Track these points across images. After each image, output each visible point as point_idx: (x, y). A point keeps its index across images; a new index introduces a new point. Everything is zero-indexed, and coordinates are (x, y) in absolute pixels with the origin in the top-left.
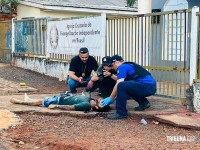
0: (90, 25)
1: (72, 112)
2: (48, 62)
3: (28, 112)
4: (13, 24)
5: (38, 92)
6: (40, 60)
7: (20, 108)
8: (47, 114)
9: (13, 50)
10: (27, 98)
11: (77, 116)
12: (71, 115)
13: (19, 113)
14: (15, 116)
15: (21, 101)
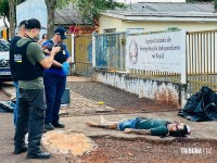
0: (169, 40)
1: (147, 137)
2: (128, 78)
3: (103, 136)
4: (94, 38)
5: (115, 112)
7: (95, 132)
8: (122, 139)
9: (94, 64)
10: (103, 120)
11: (153, 142)
12: (147, 141)
13: (93, 138)
14: (90, 140)
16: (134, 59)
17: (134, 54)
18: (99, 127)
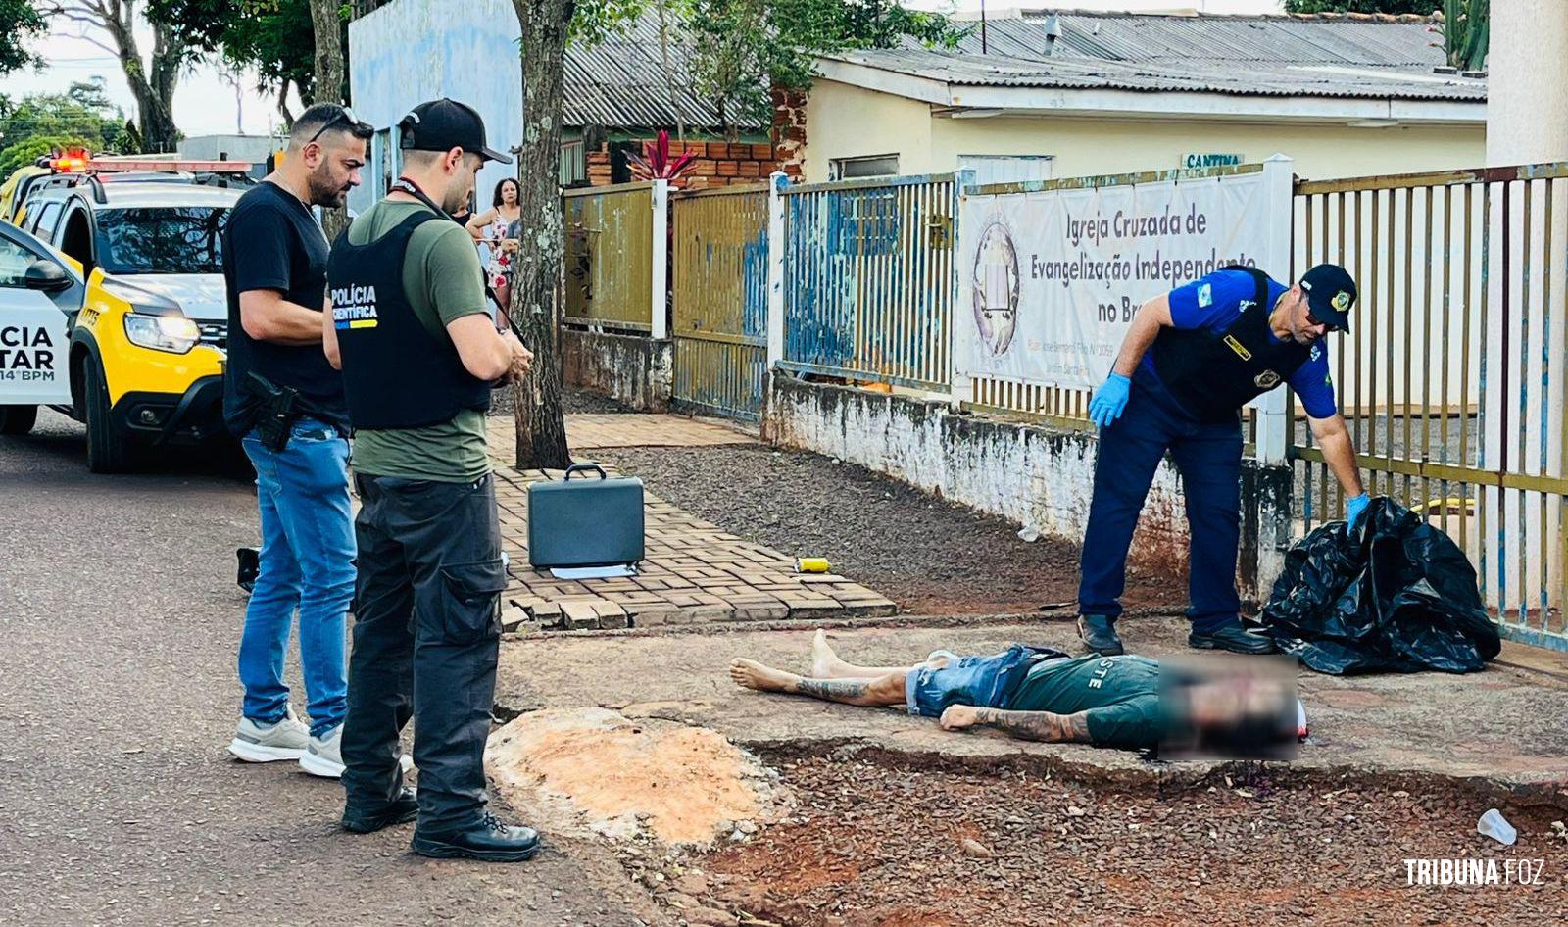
0: (1197, 223)
1: (1071, 755)
2: (962, 427)
3: (825, 748)
4: (777, 206)
5: (894, 616)
6: (919, 413)
7: (782, 723)
8: (929, 762)
9: (776, 353)
10: (824, 658)
11: (1101, 784)
12: (1067, 774)
13: (772, 753)
14: (754, 766)
15: (795, 680)
16: (998, 324)
17: (996, 299)
18: (804, 693)
